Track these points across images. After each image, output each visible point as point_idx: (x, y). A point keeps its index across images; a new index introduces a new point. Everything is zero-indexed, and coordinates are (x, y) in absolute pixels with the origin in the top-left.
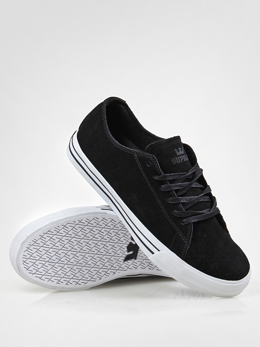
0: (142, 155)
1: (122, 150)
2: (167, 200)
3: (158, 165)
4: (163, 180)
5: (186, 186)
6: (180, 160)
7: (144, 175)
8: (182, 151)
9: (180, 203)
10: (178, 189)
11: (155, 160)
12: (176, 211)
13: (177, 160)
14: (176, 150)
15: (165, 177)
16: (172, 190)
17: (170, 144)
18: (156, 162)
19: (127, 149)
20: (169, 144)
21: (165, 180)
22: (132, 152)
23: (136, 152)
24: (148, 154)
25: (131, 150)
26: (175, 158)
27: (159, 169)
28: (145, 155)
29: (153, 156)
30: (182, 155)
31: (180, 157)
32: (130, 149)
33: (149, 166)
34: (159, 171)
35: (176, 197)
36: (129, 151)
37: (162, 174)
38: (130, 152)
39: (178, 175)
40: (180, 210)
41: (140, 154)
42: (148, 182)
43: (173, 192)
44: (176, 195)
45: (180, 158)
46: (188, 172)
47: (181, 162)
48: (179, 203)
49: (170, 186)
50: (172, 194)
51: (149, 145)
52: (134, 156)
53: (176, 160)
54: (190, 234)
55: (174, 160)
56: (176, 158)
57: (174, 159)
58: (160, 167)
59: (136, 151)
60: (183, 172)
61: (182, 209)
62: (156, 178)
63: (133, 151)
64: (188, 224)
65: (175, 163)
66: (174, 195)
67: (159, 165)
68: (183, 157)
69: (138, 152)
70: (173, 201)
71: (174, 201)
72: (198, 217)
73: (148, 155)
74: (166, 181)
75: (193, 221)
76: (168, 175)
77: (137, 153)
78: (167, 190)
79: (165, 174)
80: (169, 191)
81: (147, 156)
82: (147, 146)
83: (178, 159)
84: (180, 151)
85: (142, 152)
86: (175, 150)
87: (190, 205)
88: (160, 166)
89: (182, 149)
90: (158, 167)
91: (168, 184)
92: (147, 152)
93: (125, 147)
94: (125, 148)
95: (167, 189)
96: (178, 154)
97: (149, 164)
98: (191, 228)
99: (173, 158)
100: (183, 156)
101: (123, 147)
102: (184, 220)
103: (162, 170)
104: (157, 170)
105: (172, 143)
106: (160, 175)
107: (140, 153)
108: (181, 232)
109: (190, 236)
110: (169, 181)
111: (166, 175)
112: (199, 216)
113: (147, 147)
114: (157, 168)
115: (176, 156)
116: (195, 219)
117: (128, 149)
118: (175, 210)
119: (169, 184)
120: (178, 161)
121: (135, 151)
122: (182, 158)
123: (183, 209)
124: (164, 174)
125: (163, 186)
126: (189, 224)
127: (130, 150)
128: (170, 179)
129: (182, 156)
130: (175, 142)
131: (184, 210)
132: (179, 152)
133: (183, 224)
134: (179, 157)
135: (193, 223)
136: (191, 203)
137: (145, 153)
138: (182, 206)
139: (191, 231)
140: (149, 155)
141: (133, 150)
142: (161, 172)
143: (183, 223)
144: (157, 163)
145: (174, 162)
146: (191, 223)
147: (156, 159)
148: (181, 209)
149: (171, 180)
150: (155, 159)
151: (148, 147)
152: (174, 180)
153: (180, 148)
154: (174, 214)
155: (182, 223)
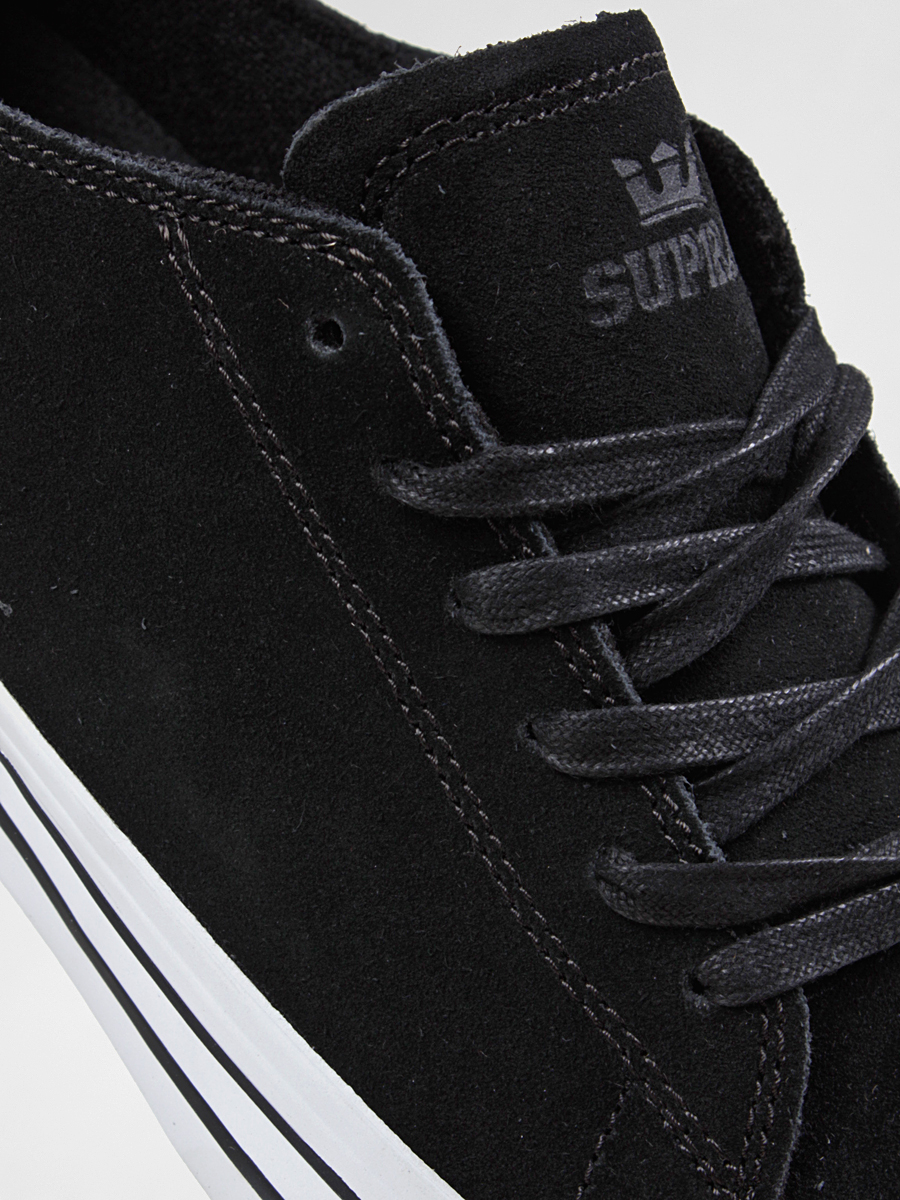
0: (251, 224)
1: (22, 166)
2: (520, 730)
3: (430, 345)
4: (488, 508)
5: (735, 570)
6: (674, 275)
7: (274, 451)
8: (684, 175)
9: (671, 772)
10: (652, 605)
11: (405, 287)
12: (624, 864)
13: (641, 286)
14: (625, 167)
15: (510, 476)
16: (584, 624)
17: (558, 100)
18: (416, 306)
19: (68, 152)
20: (555, 101)
21: (510, 508)
22: (131, 190)
23: (180, 193)
24: (316, 214)
25: (122, 172)
26: (619, 261)
27: (449, 390)
28: (279, 230)
29: (382, 234)
30: (690, 221)
31: (672, 245)
32: (106, 154)
33: (329, 351)
34: (444, 413)
35: (625, 701)
36: (90, 177)
37: (477, 446)
38: (103, 184)
39: (654, 447)
40: (672, 855)
41: (232, 218)
42: (315, 530)
43: (596, 653)
44: (629, 687)
45: (670, 256)
46: (750, 415)
47: (677, 302)
48: (661, 778)
49: (560, 578)
50: (584, 665)
51: (320, 116)
52: (159, 236)
53: (626, 279)
54: (783, 1121)
55: (605, 282)
56: (632, 259)
57: (613, 270)
58: (454, 371)
59: (176, 179)
60: (702, 414)
61: (696, 836)
62: (412, 489)
63: (143, 176)
64: (757, 1007)
65: (618, 317)
66: (611, 686)
67: (443, 342)
68: (700, 248)
69: (203, 195)
70: (598, 751)
71: (604, 753)
72: (859, 912)
73: (317, 227)
74: (523, 520)
75: (812, 971)
76: (544, 461)
77: (190, 204)
78: (531, 622)
79: (518, 450)
80: (544, 635)
81: (302, 236)
82: (307, 127)
83: (649, 263)
84: (669, 176)
85: (247, 196)
86: (617, 163)
87: (772, 790)
88: (461, 360)
89: (682, 159)
90: (440, 369)
91: (546, 554)
92: (299, 187)
93: (48, 132)
94: (52, 144)
95: (533, 607)
96: (649, 208)
97: (329, 333)
98: (795, 1046)
99: (594, 260)
100: (701, 237)
101: (28, 134)
102: (717, 963)
103: (477, 398)
104: (428, 397)
105: (580, 92)
106: (455, 455)
107: (223, 202)
108: (677, 1087)
109: (780, 1135)
110: (553, 520)
111: (526, 461)
112: (863, 899)
113: (298, 136)
114: (424, 380)
115: (629, 232)
116: (835, 943)
117: (90, 159)
118: (620, 843)
119: (554, 557)
120: (655, 292)
121: (163, 184)
122: (687, 253)
123: (700, 842)
124: (504, 451)
125: (486, 578)
126: (771, 1001)
127: (102, 164)
128: (572, 494)
129: (685, 239)
130: (615, 80)
131: (716, 852)
132: (657, 186)
133: (701, 1002)
134: (656, 253)
135: (810, 987)
136: (788, 759)
137: (276, 205)
138: (692, 806)
139: (796, 1082)
140: (332, 229)
141: (142, 164)
142: (463, 422)
143: (698, 988)
144: (423, 326)
145: (608, 307)
146: (788, 995)
147: (415, 274)
148: (679, 833)
149: (581, 510)
150: (395, 270)
151: (319, 129)
152: (608, 505)
153: (663, 151)
154: (605, 892)
155: (689, 995)
